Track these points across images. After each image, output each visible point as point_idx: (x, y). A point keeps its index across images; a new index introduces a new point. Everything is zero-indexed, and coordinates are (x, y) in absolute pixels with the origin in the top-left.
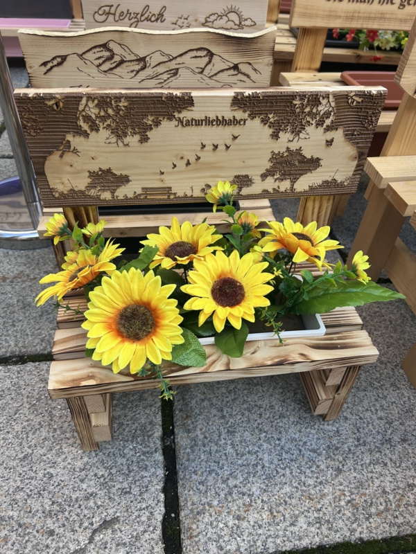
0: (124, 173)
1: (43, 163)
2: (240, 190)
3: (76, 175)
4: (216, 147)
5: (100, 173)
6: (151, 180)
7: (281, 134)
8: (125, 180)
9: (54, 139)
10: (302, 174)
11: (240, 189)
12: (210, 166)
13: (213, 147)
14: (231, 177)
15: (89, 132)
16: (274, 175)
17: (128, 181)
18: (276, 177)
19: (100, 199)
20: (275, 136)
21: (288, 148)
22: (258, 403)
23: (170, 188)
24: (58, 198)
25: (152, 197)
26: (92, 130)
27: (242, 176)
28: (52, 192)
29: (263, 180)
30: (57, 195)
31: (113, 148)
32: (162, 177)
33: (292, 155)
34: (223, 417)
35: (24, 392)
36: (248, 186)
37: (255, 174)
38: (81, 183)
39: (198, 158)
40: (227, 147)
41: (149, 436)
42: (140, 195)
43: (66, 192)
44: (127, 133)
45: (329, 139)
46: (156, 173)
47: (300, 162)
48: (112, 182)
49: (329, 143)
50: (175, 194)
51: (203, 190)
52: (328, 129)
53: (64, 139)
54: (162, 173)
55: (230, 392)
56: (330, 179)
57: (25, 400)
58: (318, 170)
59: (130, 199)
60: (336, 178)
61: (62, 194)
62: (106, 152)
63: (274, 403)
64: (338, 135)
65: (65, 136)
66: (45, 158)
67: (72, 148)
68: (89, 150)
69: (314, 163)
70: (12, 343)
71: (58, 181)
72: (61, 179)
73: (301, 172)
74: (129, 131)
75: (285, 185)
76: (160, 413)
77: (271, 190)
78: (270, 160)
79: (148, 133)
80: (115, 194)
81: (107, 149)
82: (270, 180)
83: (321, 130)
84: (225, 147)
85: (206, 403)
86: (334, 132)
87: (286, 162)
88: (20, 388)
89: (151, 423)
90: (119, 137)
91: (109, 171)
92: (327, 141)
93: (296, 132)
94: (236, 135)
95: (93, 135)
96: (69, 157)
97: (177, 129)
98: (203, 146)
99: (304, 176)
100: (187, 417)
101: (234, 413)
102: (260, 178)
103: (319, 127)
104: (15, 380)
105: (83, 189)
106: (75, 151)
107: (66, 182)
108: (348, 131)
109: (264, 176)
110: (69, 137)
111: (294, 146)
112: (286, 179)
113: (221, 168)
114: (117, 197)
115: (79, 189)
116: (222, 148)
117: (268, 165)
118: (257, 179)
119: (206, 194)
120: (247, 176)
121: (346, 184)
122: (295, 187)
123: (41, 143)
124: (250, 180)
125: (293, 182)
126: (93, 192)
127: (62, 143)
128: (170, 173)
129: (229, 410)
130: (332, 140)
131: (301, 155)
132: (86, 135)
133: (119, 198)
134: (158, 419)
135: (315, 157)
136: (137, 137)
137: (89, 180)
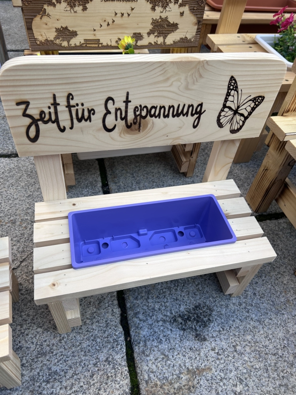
0: (75, 29)
1: (32, 22)
2: (137, 43)
3: (49, 30)
4: (123, 15)
5: (61, 29)
6: (89, 34)
7: (156, 8)
8: (74, 34)
9: (37, 7)
10: (169, 33)
11: (137, 41)
12: (121, 27)
13: (121, 15)
14: (131, 34)
15: (56, 3)
16: (154, 34)
17: (76, 35)
18: (155, 35)
19: (61, 46)
20: (153, 9)
21: (160, 17)
22: (152, 171)
23: (99, 40)
24: (39, 45)
25: (90, 45)
26: (57, 2)
27: (137, 33)
28: (36, 41)
29: (149, 36)
30: (38, 43)
31: (68, 13)
32: (95, 32)
33: (163, 21)
34: (134, 177)
35: (22, 169)
36: (141, 40)
37: (144, 32)
38: (51, 35)
39: (114, 21)
40: (129, 15)
41: (95, 186)
42: (83, 44)
43: (43, 41)
44: (75, 5)
45: (182, 12)
46: (91, 30)
47: (168, 26)
48: (68, 35)
49: (182, 14)
50: (102, 44)
51: (117, 42)
52: (181, 5)
53: (43, 8)
54: (95, 30)
55: (137, 167)
56: (184, 37)
57: (24, 172)
58: (178, 31)
59: (78, 46)
60: (187, 36)
61: (41, 42)
62: (64, 16)
63: (160, 171)
64: (186, 9)
65: (43, 6)
66: (32, 19)
67: (47, 13)
68: (56, 15)
69: (175, 26)
70: (11, 148)
71: (39, 34)
72: (40, 32)
73: (168, 32)
74: (77, 3)
75: (160, 40)
76: (100, 177)
77: (153, 43)
78: (152, 24)
79: (86, 5)
80: (70, 43)
81: (65, 14)
82: (152, 36)
83: (177, 6)
84: (127, 15)
85: (124, 172)
86: (184, 7)
87: (160, 25)
88: (20, 167)
89: (95, 181)
90: (71, 7)
91: (66, 28)
92: (181, 13)
93: (165, 7)
94: (133, 8)
95: (58, 5)
96: (45, 19)
97: (102, 2)
98: (116, 14)
99: (170, 34)
100: (115, 177)
101: (139, 175)
102: (146, 35)
103: (176, 4)
104: (16, 164)
105: (53, 39)
106: (48, 15)
107: (44, 34)
108: (191, 7)
109: (149, 34)
110: (45, 7)
111: (164, 15)
112: (160, 36)
113: (126, 28)
114: (71, 45)
115: (50, 39)
116: (126, 15)
117: (151, 27)
118: (145, 36)
119: (118, 44)
120: (140, 34)
121: (192, 40)
122: (166, 41)
123: (30, 10)
124: (142, 36)
125: (165, 38)
126: (58, 41)
127: (41, 10)
128: (99, 30)
129: (137, 174)
130: (183, 12)
131: (167, 21)
132: (54, 5)
133: (72, 46)
134: (99, 179)
135: (175, 23)
136: (81, 7)
137: (56, 34)
